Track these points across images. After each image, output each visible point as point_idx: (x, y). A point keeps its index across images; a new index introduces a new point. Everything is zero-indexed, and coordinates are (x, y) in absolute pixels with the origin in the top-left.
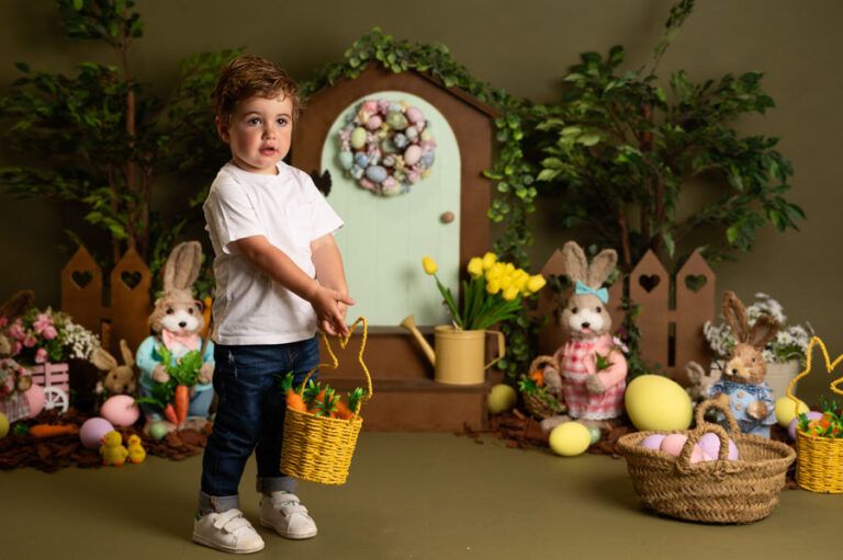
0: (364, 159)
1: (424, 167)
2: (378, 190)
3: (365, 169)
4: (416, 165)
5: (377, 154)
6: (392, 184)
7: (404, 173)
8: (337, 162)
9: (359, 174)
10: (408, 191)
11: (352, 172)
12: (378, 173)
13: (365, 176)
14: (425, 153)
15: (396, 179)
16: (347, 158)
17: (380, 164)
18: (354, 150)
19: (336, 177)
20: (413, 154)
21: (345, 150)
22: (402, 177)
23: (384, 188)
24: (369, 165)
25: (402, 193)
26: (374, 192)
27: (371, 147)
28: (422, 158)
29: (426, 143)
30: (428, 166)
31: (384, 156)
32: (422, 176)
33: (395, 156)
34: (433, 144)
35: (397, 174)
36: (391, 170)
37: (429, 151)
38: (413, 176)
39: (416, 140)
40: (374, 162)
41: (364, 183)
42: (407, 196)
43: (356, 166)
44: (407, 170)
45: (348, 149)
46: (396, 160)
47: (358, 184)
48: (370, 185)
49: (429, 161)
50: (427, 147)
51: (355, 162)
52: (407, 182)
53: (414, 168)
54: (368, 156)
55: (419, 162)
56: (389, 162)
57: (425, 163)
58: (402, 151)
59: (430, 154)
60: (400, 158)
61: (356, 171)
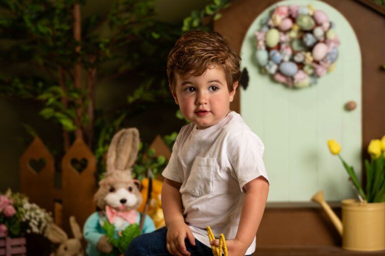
0: (278, 56)
1: (329, 62)
2: (290, 83)
3: (279, 65)
4: (323, 60)
5: (288, 52)
6: (302, 77)
7: (312, 67)
8: (254, 60)
9: (273, 69)
10: (315, 83)
11: (267, 68)
12: (291, 68)
13: (279, 71)
14: (331, 50)
15: (305, 72)
16: (263, 55)
17: (292, 60)
18: (268, 49)
19: (253, 73)
20: (320, 51)
21: (261, 49)
22: (310, 71)
23: (295, 81)
24: (282, 61)
25: (310, 85)
26: (286, 85)
27: (283, 46)
28: (328, 54)
29: (331, 41)
30: (333, 61)
31: (294, 53)
32: (328, 70)
33: (304, 53)
34: (337, 42)
35: (306, 68)
36: (301, 66)
37: (334, 48)
38: (320, 70)
39: (322, 39)
40: (287, 58)
41: (279, 77)
42: (314, 88)
43: (271, 63)
44: (315, 65)
45: (263, 48)
46: (305, 57)
47: (272, 78)
48: (282, 79)
49: (334, 56)
50: (332, 45)
51: (270, 59)
52: (315, 75)
53: (321, 63)
54: (281, 53)
55: (325, 57)
56: (299, 58)
57: (331, 58)
58: (310, 49)
59: (335, 50)
60: (308, 54)
61: (271, 67)
